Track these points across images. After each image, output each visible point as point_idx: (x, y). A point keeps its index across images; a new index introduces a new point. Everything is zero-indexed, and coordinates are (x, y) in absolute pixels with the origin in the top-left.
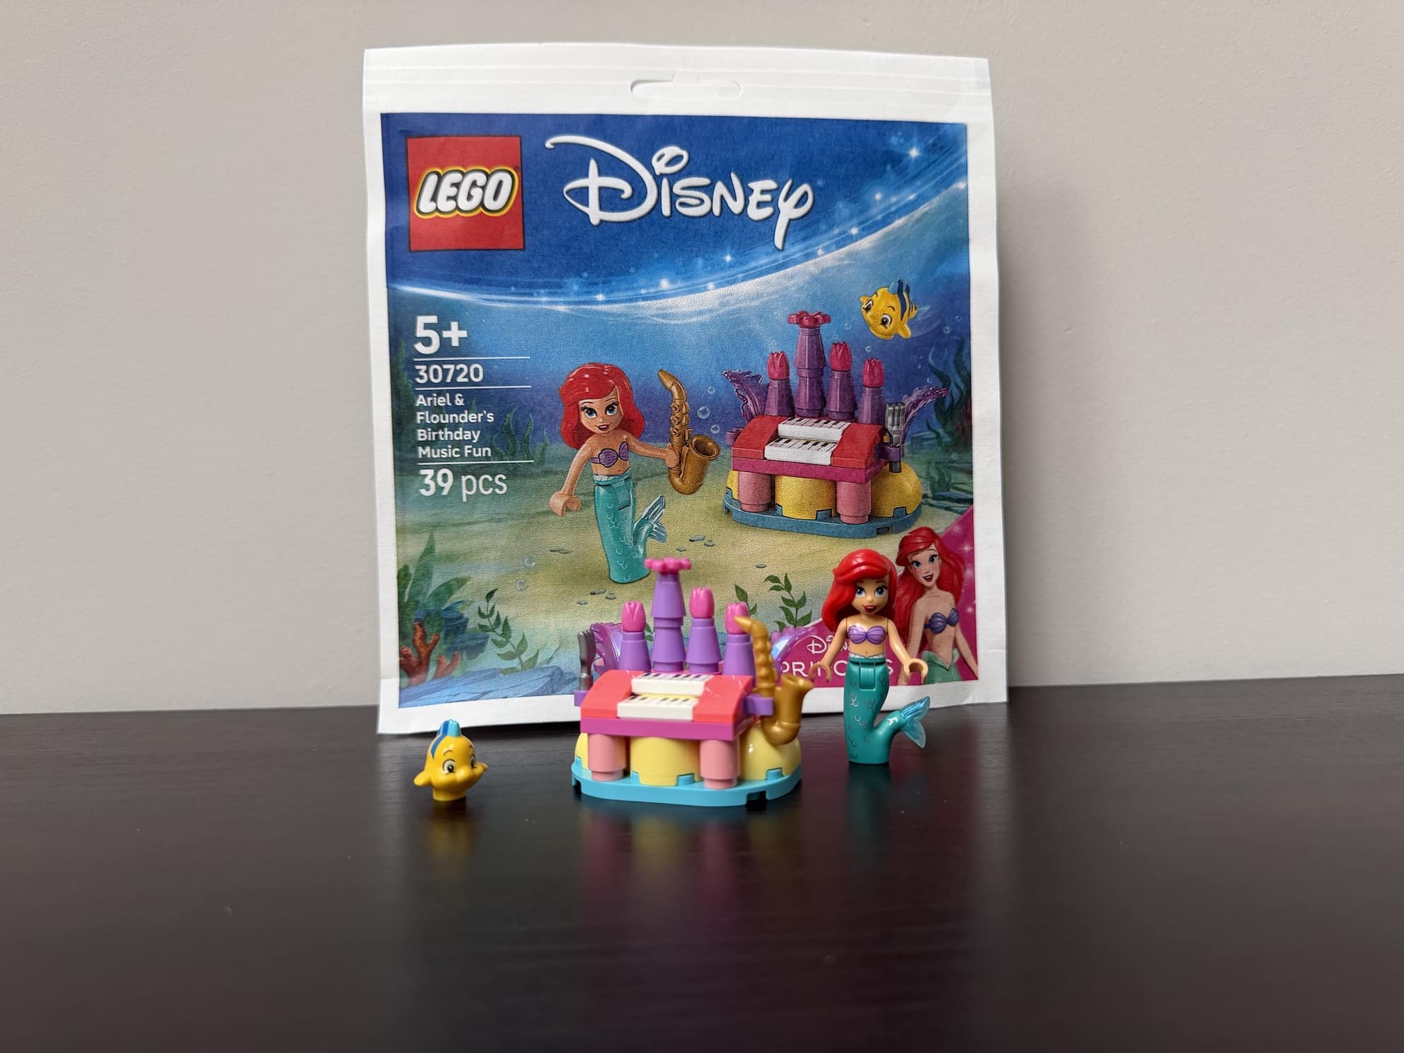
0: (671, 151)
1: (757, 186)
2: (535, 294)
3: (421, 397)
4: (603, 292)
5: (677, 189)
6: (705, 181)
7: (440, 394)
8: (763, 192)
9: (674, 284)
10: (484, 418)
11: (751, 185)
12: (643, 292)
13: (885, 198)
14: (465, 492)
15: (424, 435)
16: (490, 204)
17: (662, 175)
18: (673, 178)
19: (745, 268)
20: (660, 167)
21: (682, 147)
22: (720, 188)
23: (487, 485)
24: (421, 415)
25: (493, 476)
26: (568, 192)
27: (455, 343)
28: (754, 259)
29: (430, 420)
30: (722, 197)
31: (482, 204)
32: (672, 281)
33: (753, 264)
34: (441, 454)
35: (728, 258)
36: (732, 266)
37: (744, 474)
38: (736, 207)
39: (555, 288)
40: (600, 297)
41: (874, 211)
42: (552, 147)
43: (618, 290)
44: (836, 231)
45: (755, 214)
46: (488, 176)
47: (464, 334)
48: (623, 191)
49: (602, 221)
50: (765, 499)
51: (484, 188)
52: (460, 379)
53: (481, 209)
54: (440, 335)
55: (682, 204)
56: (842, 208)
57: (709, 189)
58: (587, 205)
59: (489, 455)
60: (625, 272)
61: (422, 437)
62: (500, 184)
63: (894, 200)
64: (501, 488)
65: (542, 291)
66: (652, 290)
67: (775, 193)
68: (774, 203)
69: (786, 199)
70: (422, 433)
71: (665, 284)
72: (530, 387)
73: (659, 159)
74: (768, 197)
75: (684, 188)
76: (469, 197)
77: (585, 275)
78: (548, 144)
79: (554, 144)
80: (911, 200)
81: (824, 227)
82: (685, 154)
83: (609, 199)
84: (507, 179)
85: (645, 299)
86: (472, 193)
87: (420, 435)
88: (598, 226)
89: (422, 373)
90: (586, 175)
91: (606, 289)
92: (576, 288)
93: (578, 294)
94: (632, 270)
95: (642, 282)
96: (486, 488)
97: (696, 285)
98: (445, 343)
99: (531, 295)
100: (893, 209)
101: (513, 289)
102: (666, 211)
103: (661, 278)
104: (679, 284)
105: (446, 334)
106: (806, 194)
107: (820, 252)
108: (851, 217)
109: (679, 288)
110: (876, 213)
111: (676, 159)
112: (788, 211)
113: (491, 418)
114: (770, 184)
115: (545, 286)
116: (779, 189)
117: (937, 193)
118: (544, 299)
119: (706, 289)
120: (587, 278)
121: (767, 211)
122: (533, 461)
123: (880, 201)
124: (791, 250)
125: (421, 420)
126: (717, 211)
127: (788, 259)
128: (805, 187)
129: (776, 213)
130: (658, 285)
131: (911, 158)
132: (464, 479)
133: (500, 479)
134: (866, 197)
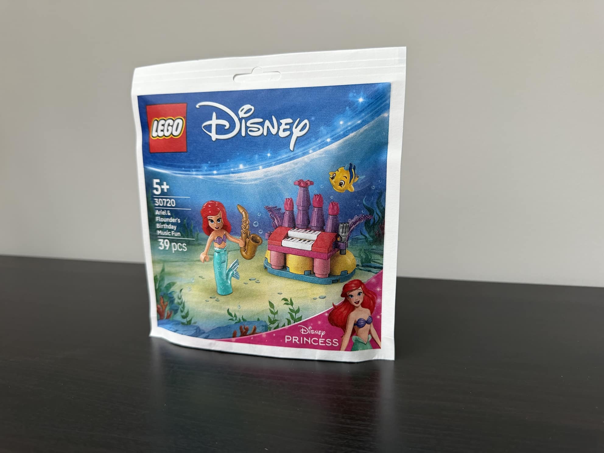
0: (247, 107)
1: (283, 121)
2: (191, 171)
3: (157, 211)
4: (216, 170)
5: (248, 124)
6: (261, 120)
7: (163, 210)
8: (286, 124)
9: (246, 166)
10: (177, 221)
11: (281, 121)
12: (232, 170)
13: (345, 123)
14: (173, 249)
15: (159, 226)
16: (175, 133)
17: (243, 118)
18: (247, 119)
19: (276, 159)
20: (242, 114)
21: (252, 105)
22: (267, 123)
23: (180, 247)
24: (158, 218)
25: (182, 243)
26: (204, 127)
27: (166, 191)
28: (280, 155)
29: (161, 220)
30: (268, 127)
31: (172, 134)
32: (245, 165)
33: (279, 158)
34: (165, 234)
35: (269, 155)
36: (270, 158)
37: (273, 252)
38: (274, 131)
39: (198, 168)
40: (215, 172)
41: (339, 130)
42: (199, 107)
43: (222, 169)
44: (319, 141)
45: (282, 134)
46: (174, 121)
47: (168, 187)
48: (225, 126)
49: (217, 139)
50: (282, 264)
51: (172, 126)
52: (168, 205)
53: (172, 136)
54: (161, 187)
55: (250, 131)
56: (323, 129)
57: (262, 124)
58: (211, 132)
59: (180, 235)
60: (225, 161)
61: (159, 227)
62: (178, 124)
63: (349, 124)
64: (185, 249)
65: (194, 170)
66: (236, 169)
67: (291, 125)
68: (290, 129)
69: (296, 128)
70: (158, 225)
71: (241, 166)
72: (190, 209)
73: (241, 111)
74: (288, 127)
75: (251, 124)
76: (168, 130)
77: (209, 162)
78: (197, 106)
79: (199, 106)
80: (358, 123)
81: (313, 139)
82: (253, 108)
83: (220, 129)
84: (180, 121)
85: (233, 173)
86: (169, 129)
87: (158, 226)
88: (215, 141)
89: (157, 202)
90: (211, 119)
91: (217, 169)
92: (206, 168)
93: (206, 171)
94: (228, 160)
95: (232, 165)
96: (180, 248)
97: (255, 167)
98: (162, 190)
99: (189, 171)
100: (349, 128)
101: (183, 169)
102: (243, 134)
103: (240, 163)
104: (248, 167)
105: (163, 187)
106: (306, 124)
107: (311, 151)
108: (328, 133)
109: (248, 168)
110: (339, 131)
111: (250, 110)
112: (297, 133)
113: (179, 222)
114: (289, 121)
115: (195, 167)
116: (293, 123)
117: (373, 119)
118: (194, 173)
119: (258, 169)
120: (210, 164)
121: (288, 133)
122: (194, 239)
123: (342, 125)
124: (296, 151)
125: (158, 220)
126: (265, 134)
127: (296, 155)
128: (306, 121)
129: (292, 134)
130: (238, 167)
131: (359, 102)
132: (173, 244)
133: (184, 245)
134: (335, 123)
